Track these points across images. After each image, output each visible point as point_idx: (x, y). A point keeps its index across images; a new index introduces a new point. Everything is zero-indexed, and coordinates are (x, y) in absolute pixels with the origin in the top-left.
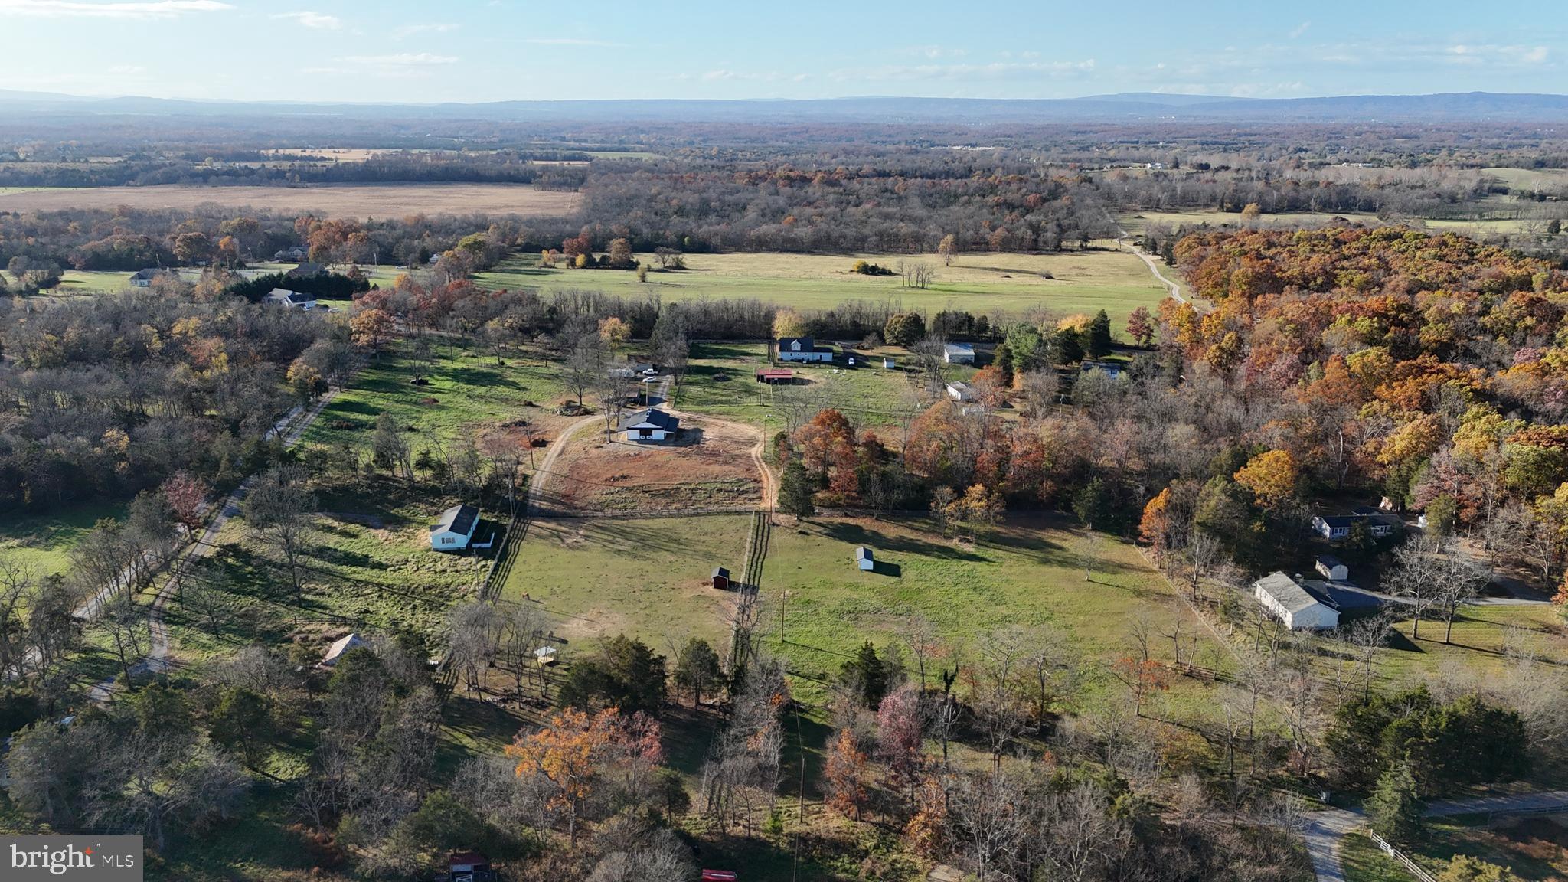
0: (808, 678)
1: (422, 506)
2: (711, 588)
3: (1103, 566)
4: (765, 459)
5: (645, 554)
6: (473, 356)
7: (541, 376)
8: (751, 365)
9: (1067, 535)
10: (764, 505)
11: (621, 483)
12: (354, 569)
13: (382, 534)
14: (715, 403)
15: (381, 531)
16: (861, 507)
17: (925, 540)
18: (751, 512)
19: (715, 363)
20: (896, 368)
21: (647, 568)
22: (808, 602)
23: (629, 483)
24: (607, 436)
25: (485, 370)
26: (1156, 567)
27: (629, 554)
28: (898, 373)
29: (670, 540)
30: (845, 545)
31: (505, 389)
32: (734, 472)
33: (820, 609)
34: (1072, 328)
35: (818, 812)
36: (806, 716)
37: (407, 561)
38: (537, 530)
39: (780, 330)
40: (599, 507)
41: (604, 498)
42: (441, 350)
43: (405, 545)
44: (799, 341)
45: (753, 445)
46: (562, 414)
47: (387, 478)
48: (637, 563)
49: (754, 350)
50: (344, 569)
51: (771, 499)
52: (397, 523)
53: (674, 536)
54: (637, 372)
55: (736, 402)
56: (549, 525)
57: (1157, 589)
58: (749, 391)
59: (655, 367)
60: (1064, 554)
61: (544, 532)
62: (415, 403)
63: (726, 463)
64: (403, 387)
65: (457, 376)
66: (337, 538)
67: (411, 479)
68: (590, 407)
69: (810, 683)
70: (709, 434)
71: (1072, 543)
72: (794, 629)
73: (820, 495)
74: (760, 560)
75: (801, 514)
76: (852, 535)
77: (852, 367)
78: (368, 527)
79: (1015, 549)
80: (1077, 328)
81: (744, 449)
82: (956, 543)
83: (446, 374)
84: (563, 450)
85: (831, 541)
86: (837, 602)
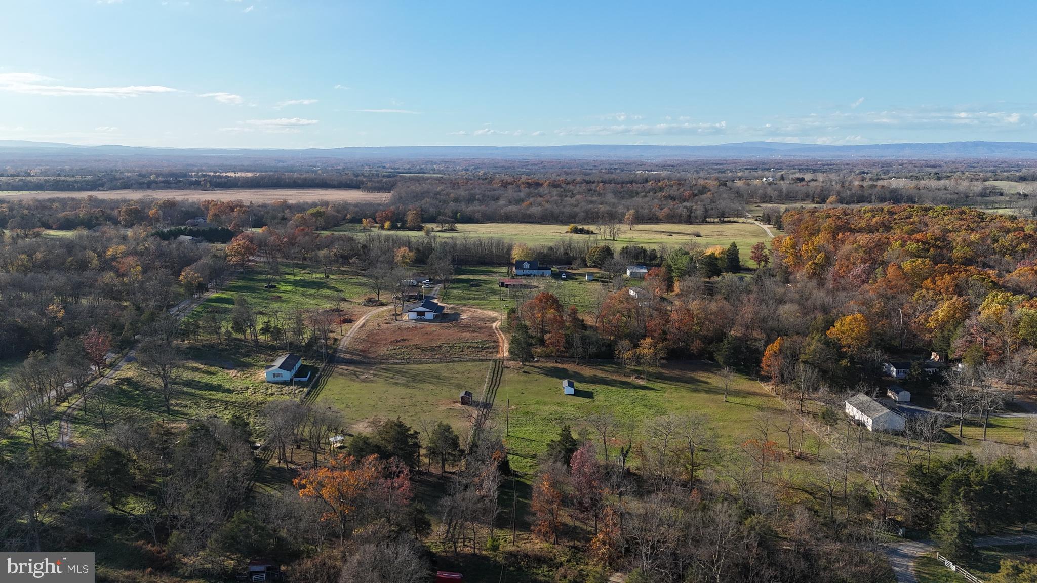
0: (525, 457)
1: (262, 356)
2: (459, 405)
3: (738, 393)
4: (501, 329)
5: (414, 384)
6: (309, 273)
7: (353, 284)
8: (496, 278)
9: (711, 375)
10: (500, 356)
11: (401, 343)
12: (211, 392)
13: (233, 373)
14: (470, 299)
15: (232, 371)
16: (567, 357)
17: (611, 377)
18: (490, 360)
19: (471, 277)
20: (594, 280)
21: (416, 393)
22: (528, 413)
23: (407, 344)
24: (394, 317)
25: (316, 280)
26: (774, 394)
27: (403, 385)
28: (595, 283)
29: (433, 376)
30: (555, 380)
31: (328, 291)
32: (479, 337)
33: (535, 417)
34: (713, 254)
35: (527, 539)
36: (522, 480)
37: (248, 388)
38: (341, 371)
39: (516, 256)
40: (385, 357)
41: (388, 352)
42: (287, 270)
43: (248, 379)
44: (528, 262)
45: (494, 322)
46: (365, 305)
47: (240, 340)
48: (408, 390)
49: (499, 270)
50: (203, 392)
51: (505, 352)
52: (243, 366)
53: (436, 374)
54: (418, 283)
55: (484, 298)
56: (349, 368)
57: (775, 406)
58: (494, 292)
59: (430, 280)
60: (709, 386)
61: (345, 372)
62: (266, 299)
63: (474, 331)
64: (259, 290)
65: (295, 283)
66: (201, 375)
67: (256, 341)
68: (385, 301)
69: (526, 460)
70: (464, 316)
71: (715, 380)
72: (516, 429)
73: (539, 350)
74: (495, 389)
75: (524, 360)
76: (560, 374)
77: (564, 279)
78: (223, 368)
79: (674, 383)
80: (717, 254)
81: (488, 324)
82: (632, 379)
83: (289, 283)
84: (363, 325)
85: (545, 378)
86: (548, 413)
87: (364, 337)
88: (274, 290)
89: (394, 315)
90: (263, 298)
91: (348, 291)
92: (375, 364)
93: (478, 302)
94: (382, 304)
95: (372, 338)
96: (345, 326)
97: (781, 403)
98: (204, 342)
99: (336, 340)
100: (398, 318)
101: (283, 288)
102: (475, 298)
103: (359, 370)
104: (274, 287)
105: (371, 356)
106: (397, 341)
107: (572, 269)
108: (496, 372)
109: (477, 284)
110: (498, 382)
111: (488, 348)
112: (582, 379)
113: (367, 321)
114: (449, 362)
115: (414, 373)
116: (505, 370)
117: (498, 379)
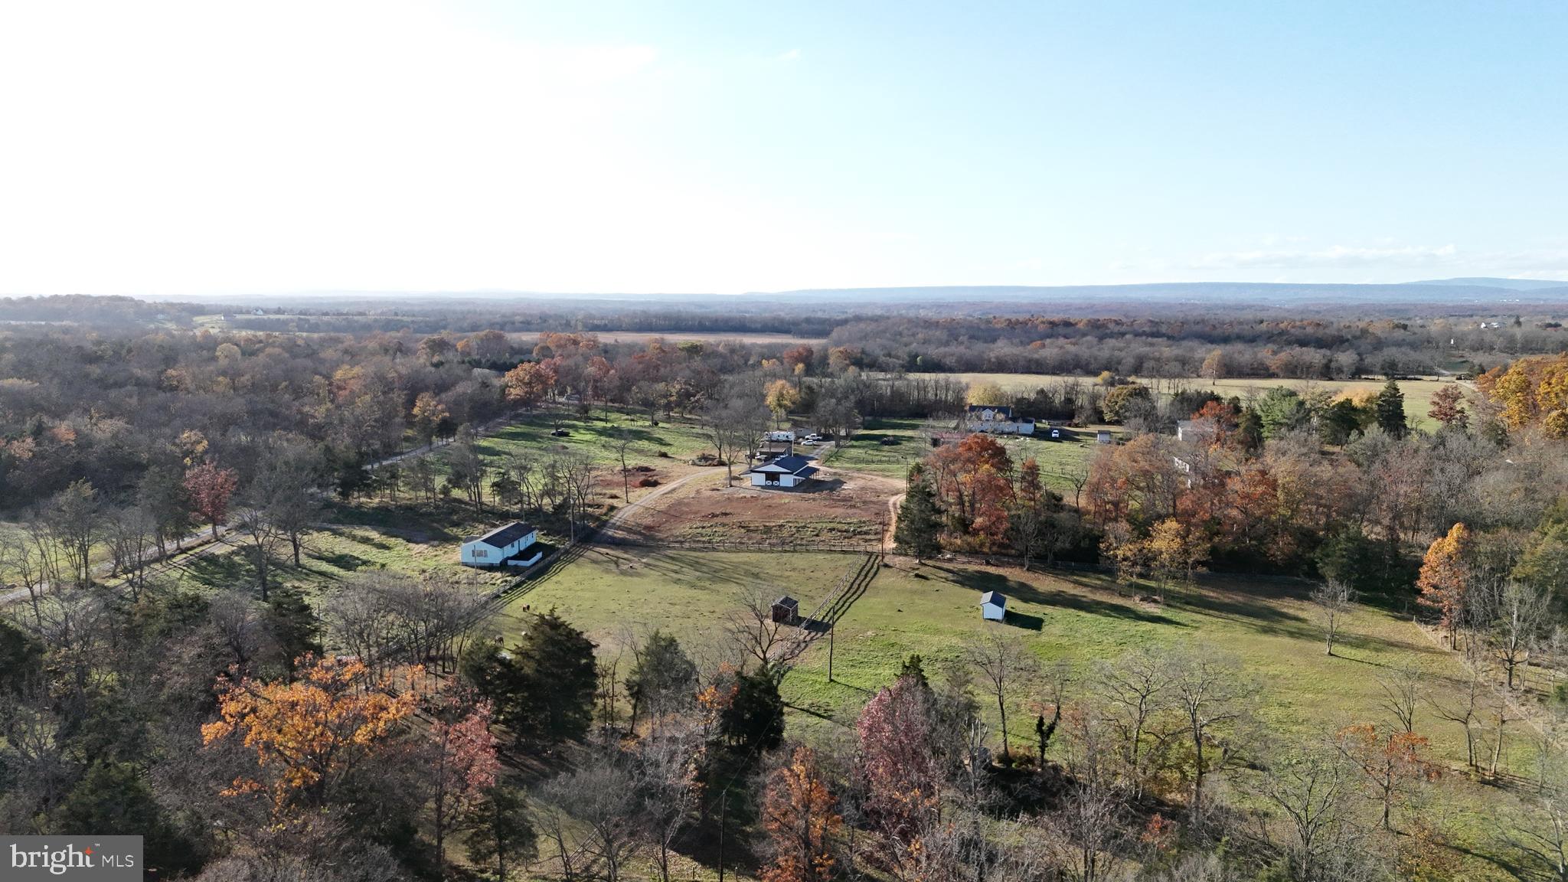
3: (1358, 641)
5: (708, 584)
6: (631, 420)
7: (691, 436)
9: (1306, 605)
10: (880, 547)
11: (719, 519)
14: (873, 461)
15: (419, 546)
16: (1010, 556)
17: (1089, 596)
18: (863, 552)
20: (1112, 443)
21: (701, 597)
23: (727, 520)
25: (635, 429)
26: (1447, 648)
27: (689, 583)
29: (747, 573)
31: (645, 443)
32: (857, 516)
38: (595, 556)
39: (972, 401)
40: (680, 539)
41: (690, 531)
42: (602, 415)
43: (435, 558)
44: (993, 408)
45: (895, 495)
46: (693, 464)
48: (691, 593)
52: (441, 540)
53: (753, 570)
54: (798, 437)
55: (895, 461)
56: (613, 552)
57: (1446, 673)
58: (918, 454)
60: (1299, 624)
61: (602, 558)
62: (543, 449)
63: (853, 507)
64: (540, 437)
65: (602, 432)
66: (368, 549)
68: (728, 460)
70: (850, 485)
73: (959, 542)
74: (851, 600)
75: (919, 555)
76: (981, 582)
77: (1055, 440)
78: (409, 541)
79: (1223, 615)
85: (957, 588)
87: (663, 508)
88: (563, 439)
89: (730, 478)
90: (539, 449)
91: (678, 444)
92: (658, 547)
93: (884, 466)
94: (720, 464)
95: (677, 510)
96: (639, 491)
97: (1462, 666)
98: (400, 502)
99: (612, 509)
100: (734, 483)
101: (578, 437)
102: (881, 461)
103: (626, 556)
104: (567, 435)
105: (660, 535)
106: (714, 516)
107: (1077, 426)
108: (863, 573)
109: (895, 441)
110: (862, 589)
111: (866, 533)
112: (1026, 593)
113: (683, 486)
114: (786, 551)
115: (717, 565)
116: (882, 569)
117: (864, 584)
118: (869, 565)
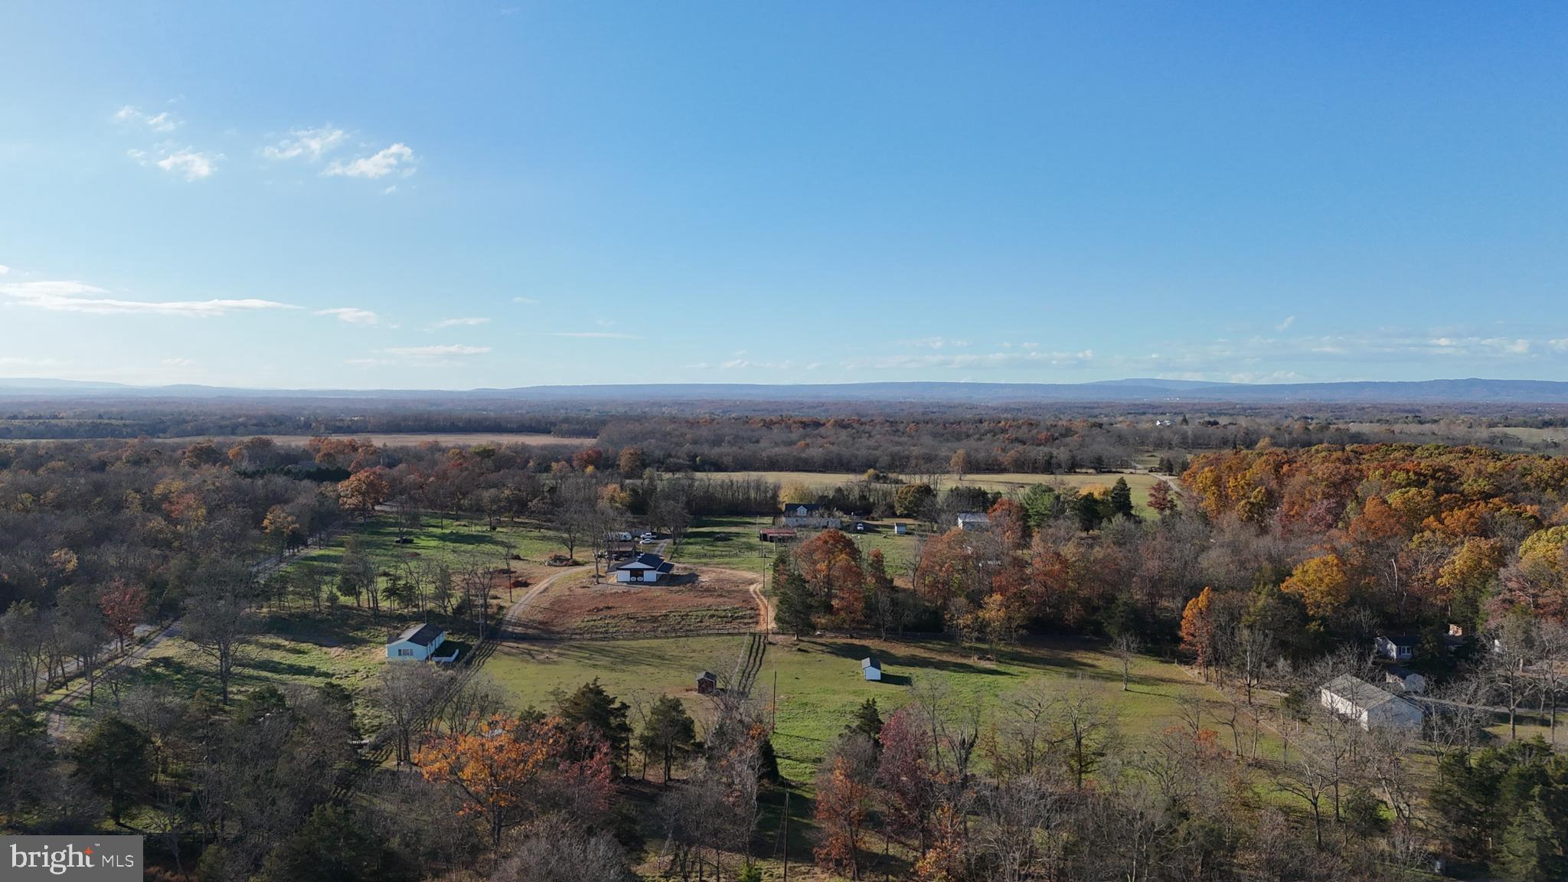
0: (802, 762)
1: (384, 629)
2: (695, 693)
3: (1143, 680)
4: (764, 593)
5: (623, 667)
6: (465, 526)
7: (535, 538)
8: (756, 531)
9: (1098, 656)
10: (761, 628)
11: (605, 613)
12: (297, 677)
13: (335, 651)
14: (714, 556)
15: (335, 649)
16: (867, 630)
17: (939, 658)
18: (745, 634)
19: (716, 529)
20: (907, 533)
21: (625, 678)
22: (806, 704)
23: (613, 613)
24: (595, 580)
25: (475, 534)
26: (1203, 681)
27: (606, 668)
28: (910, 537)
29: (653, 656)
30: (850, 661)
31: (492, 547)
32: (727, 605)
33: (819, 710)
34: (1091, 494)
35: (808, 873)
36: (797, 792)
37: (357, 671)
38: (506, 649)
39: (786, 499)
40: (578, 631)
41: (584, 624)
42: (433, 521)
43: (358, 660)
44: (804, 506)
45: (752, 583)
46: (550, 565)
47: (351, 608)
48: (614, 675)
49: (759, 520)
50: (285, 677)
51: (768, 621)
52: (351, 643)
53: (659, 653)
54: (633, 537)
55: (736, 555)
56: (519, 646)
57: (1207, 697)
58: (751, 548)
59: (653, 534)
60: (1097, 670)
61: (514, 651)
62: (397, 556)
63: (721, 596)
64: (386, 545)
65: (443, 538)
66: (284, 654)
67: (376, 608)
68: (580, 560)
69: (804, 765)
70: (705, 579)
71: (1106, 663)
72: (788, 724)
73: (823, 621)
74: (753, 672)
75: (800, 633)
76: (858, 653)
77: (859, 532)
78: (321, 646)
79: (1041, 666)
80: (1096, 495)
81: (741, 587)
82: (973, 661)
83: (434, 536)
84: (546, 590)
85: (834, 658)
86: (839, 704)
87: (547, 605)
88: (409, 545)
89: (594, 577)
90: (392, 555)
91: (524, 547)
92: (562, 640)
93: (727, 560)
94: (576, 564)
95: (560, 607)
96: (516, 592)
97: (1215, 692)
98: (293, 611)
99: (501, 608)
100: (600, 580)
101: (423, 543)
102: (721, 555)
103: (536, 648)
104: (411, 541)
105: (557, 629)
106: (598, 610)
107: (873, 519)
108: (754, 650)
109: (726, 538)
110: (758, 663)
111: (742, 618)
112: (893, 660)
113: (552, 585)
114: (680, 637)
115: (622, 651)
116: (768, 646)
117: (758, 659)
118: (756, 643)
